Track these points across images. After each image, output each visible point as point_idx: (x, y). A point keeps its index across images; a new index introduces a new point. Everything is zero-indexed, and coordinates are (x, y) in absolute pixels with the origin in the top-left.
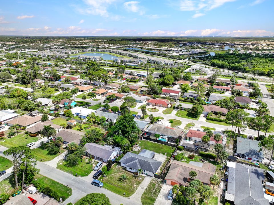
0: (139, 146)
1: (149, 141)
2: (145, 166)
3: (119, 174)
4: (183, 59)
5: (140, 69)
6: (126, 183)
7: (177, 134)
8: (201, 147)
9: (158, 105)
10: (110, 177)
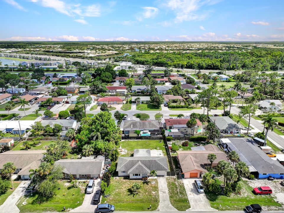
0: (123, 148)
1: (130, 140)
2: (153, 166)
3: (124, 186)
4: (103, 60)
5: (62, 71)
6: (141, 194)
7: (157, 126)
8: (186, 133)
9: (111, 103)
10: (116, 194)
